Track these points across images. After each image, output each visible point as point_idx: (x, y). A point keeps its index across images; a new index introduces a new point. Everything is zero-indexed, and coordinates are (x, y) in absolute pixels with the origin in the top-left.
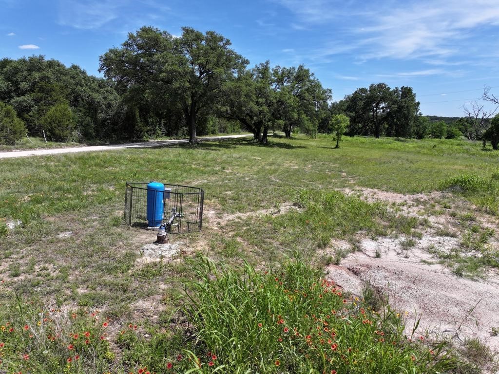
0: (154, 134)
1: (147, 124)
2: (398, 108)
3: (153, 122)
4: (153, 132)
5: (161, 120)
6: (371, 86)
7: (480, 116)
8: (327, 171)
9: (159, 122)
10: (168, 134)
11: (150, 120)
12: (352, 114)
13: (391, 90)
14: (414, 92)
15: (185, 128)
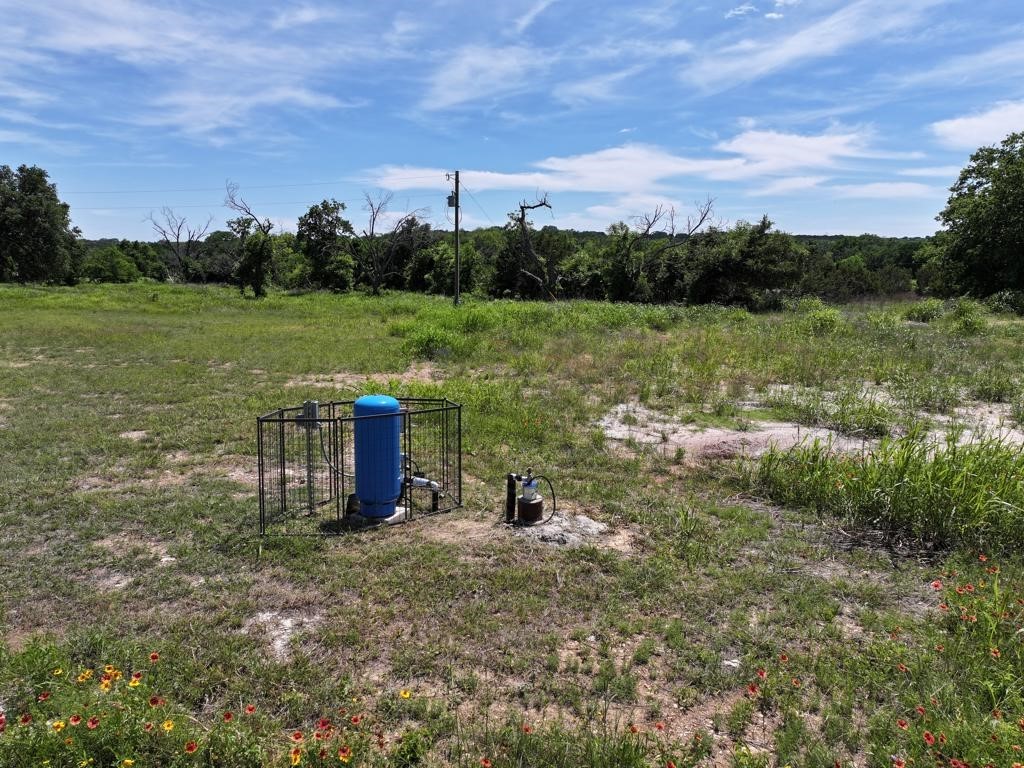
7: (184, 238)
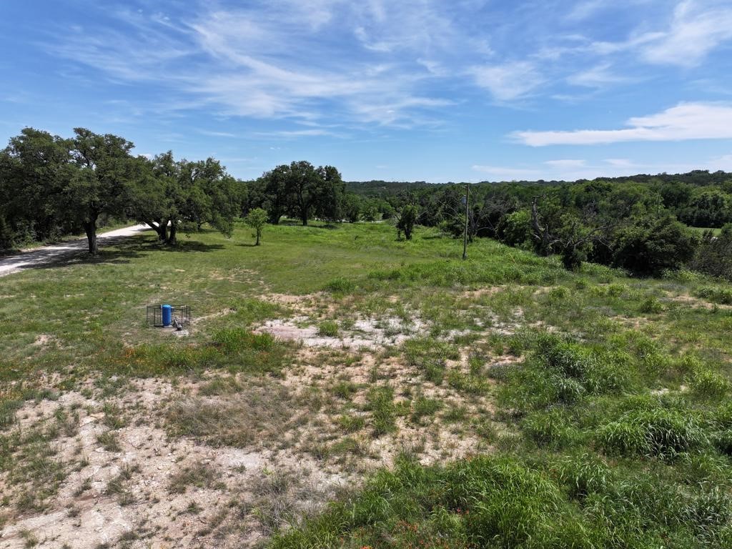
0: (23, 240)
1: (15, 229)
2: (323, 191)
3: (21, 226)
4: (22, 238)
5: (30, 222)
6: (293, 163)
8: (249, 279)
9: (27, 225)
10: (39, 239)
11: (19, 224)
12: (272, 196)
13: (315, 169)
14: (339, 172)
15: (58, 228)
